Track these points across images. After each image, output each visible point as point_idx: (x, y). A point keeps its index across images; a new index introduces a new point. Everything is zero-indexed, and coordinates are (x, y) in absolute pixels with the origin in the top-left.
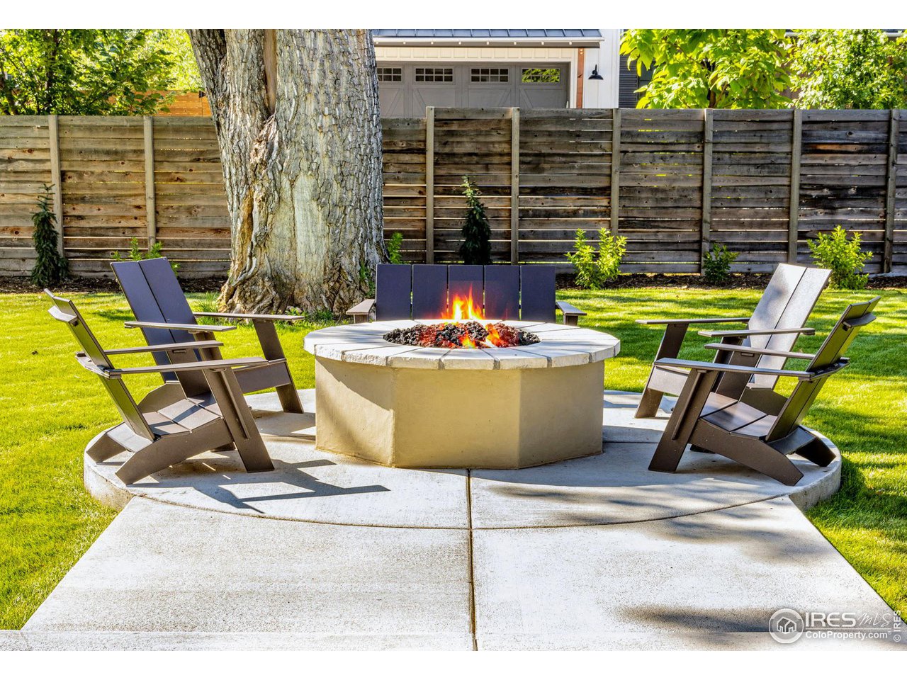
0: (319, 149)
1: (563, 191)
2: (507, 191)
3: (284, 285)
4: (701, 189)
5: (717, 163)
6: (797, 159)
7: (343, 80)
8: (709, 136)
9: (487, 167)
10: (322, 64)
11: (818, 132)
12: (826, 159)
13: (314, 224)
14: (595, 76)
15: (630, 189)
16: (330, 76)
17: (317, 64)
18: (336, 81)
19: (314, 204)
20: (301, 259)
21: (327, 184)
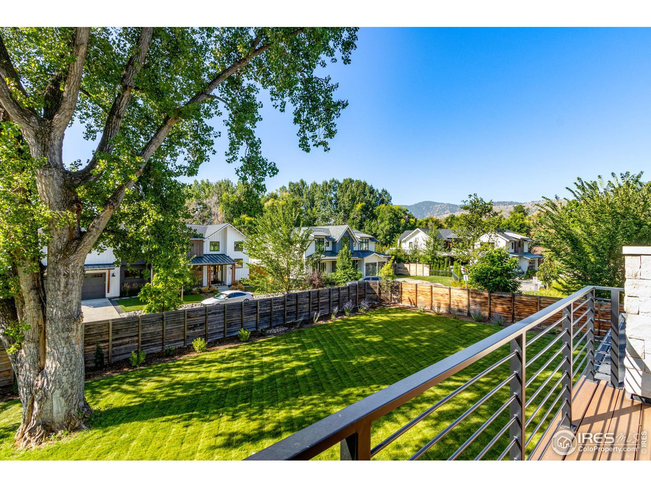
0: (64, 381)
1: (125, 338)
2: (108, 341)
3: (47, 426)
4: (163, 331)
5: (167, 324)
6: (186, 320)
7: (73, 359)
8: (165, 319)
9: (101, 335)
10: (66, 356)
11: (190, 313)
12: (193, 319)
13: (61, 404)
14: (113, 275)
15: (144, 334)
16: (68, 359)
17: (64, 357)
18: (71, 360)
19: (61, 398)
20: (55, 415)
21: (66, 391)
